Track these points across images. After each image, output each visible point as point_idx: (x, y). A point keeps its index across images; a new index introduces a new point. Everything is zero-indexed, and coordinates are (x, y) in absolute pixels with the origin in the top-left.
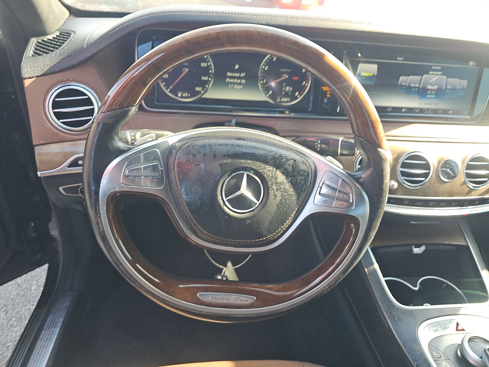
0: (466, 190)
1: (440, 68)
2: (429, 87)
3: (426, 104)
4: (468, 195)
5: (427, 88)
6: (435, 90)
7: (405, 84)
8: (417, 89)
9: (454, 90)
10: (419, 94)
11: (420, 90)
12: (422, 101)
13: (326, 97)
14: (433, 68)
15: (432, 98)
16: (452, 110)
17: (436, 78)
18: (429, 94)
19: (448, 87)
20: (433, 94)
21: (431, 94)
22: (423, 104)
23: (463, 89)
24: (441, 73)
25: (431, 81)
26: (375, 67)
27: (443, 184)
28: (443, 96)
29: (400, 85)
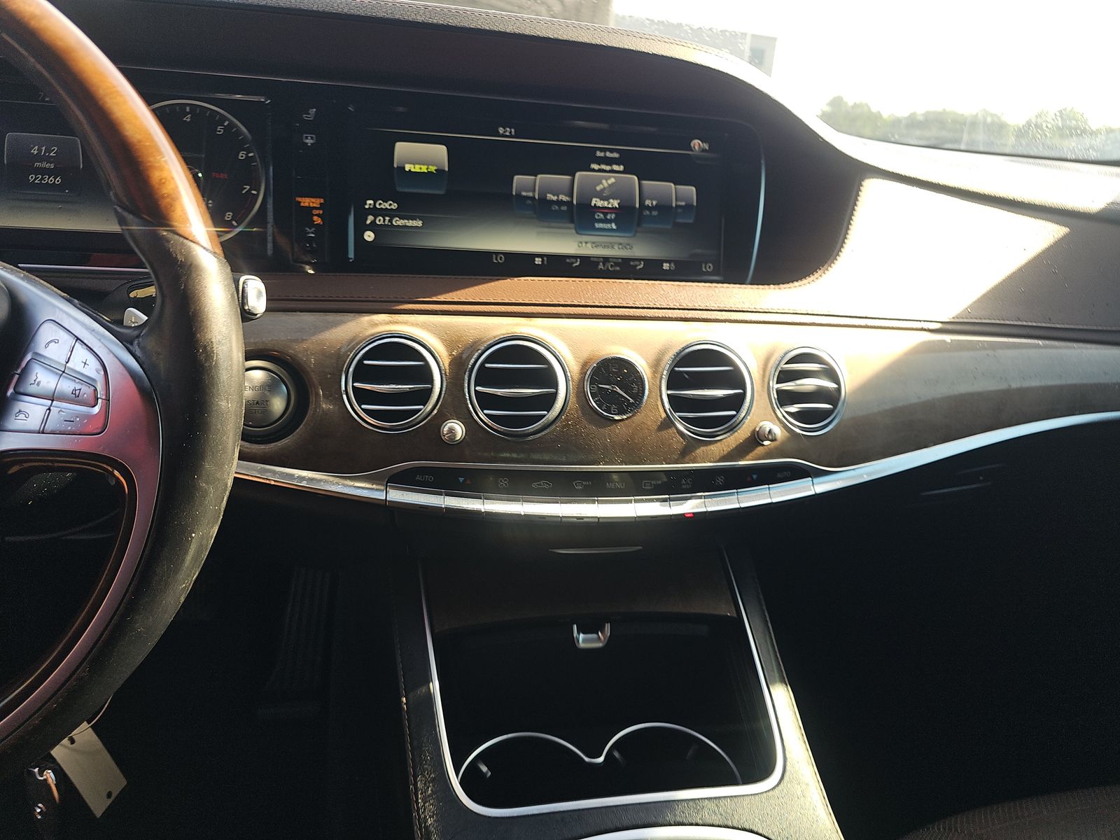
0: (678, 443)
1: (616, 155)
2: (596, 202)
3: (596, 245)
4: (687, 458)
5: (593, 205)
6: (613, 208)
7: (530, 194)
8: (564, 208)
9: (664, 209)
10: (572, 221)
11: (575, 209)
12: (585, 238)
13: (311, 224)
14: (599, 154)
15: (612, 230)
16: (669, 262)
17: (613, 180)
18: (600, 221)
19: (648, 202)
20: (610, 221)
21: (606, 221)
22: (589, 245)
23: (689, 207)
24: (622, 168)
25: (598, 188)
26: (439, 152)
27: (604, 426)
28: (639, 225)
29: (519, 196)
